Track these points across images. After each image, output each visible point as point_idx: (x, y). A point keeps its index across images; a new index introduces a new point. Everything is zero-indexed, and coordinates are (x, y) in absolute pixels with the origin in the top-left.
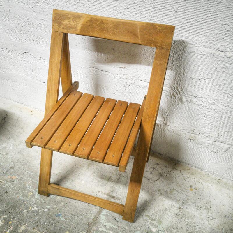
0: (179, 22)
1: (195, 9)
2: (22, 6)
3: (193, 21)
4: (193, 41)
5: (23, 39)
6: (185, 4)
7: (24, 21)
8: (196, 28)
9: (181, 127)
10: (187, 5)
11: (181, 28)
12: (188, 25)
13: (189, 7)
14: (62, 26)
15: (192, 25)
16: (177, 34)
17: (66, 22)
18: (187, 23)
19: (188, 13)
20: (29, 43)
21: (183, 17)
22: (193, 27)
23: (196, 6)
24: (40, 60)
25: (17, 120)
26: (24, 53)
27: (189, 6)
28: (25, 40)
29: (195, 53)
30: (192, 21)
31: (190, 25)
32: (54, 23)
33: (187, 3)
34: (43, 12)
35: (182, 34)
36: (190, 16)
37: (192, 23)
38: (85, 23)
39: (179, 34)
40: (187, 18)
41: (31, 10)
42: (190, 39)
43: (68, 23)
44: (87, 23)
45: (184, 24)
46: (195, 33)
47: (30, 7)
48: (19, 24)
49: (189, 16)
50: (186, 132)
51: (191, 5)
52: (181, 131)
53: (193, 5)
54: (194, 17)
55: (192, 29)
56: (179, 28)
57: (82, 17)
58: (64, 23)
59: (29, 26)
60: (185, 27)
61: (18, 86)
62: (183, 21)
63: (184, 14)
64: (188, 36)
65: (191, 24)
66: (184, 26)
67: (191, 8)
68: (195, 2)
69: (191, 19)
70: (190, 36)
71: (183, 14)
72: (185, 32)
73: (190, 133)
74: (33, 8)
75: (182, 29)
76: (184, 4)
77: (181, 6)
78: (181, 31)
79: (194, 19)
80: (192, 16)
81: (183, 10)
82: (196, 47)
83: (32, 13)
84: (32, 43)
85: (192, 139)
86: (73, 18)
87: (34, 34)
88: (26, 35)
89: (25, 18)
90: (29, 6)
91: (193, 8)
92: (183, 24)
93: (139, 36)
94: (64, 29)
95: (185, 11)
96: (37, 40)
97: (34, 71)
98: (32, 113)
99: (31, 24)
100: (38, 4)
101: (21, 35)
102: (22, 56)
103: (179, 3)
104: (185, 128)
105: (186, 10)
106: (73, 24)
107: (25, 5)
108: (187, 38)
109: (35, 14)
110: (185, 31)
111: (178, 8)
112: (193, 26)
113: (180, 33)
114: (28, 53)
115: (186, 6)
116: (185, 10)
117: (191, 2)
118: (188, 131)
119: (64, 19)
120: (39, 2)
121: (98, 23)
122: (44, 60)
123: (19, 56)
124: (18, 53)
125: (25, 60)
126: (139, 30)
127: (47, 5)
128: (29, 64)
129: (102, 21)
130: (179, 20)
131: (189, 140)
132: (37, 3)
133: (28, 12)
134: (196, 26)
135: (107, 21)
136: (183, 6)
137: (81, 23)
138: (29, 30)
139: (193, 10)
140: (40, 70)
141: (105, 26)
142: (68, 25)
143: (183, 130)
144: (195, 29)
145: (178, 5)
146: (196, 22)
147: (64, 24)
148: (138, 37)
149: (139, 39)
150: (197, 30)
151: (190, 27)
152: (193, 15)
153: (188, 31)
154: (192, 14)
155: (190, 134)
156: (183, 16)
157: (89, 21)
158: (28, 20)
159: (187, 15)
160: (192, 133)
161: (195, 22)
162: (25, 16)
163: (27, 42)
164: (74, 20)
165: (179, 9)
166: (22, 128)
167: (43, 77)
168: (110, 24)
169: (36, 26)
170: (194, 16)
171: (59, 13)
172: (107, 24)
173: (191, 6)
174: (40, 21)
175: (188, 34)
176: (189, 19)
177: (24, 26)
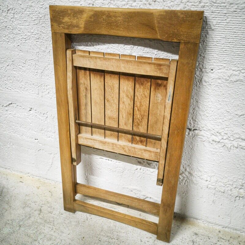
0: (217, 43)
1: (240, 23)
2: (5, 46)
3: (238, 40)
4: (239, 66)
5: (7, 87)
6: (226, 18)
7: (8, 64)
8: (242, 49)
9: (225, 182)
10: (229, 19)
11: (220, 51)
12: (230, 46)
13: (231, 22)
14: (62, 25)
15: (236, 45)
16: (216, 59)
17: (66, 19)
18: (230, 43)
19: (230, 30)
20: (15, 91)
21: (224, 36)
22: (238, 48)
23: (241, 20)
24: (30, 111)
25: (2, 192)
26: (10, 104)
27: (231, 20)
28: (10, 88)
29: (242, 82)
30: (235, 40)
31: (233, 46)
32: (52, 22)
33: (228, 17)
34: (32, 50)
35: (222, 59)
36: (233, 33)
37: (236, 42)
38: (89, 19)
39: (218, 59)
40: (229, 37)
41: (17, 49)
42: (234, 64)
43: (69, 20)
44: (90, 18)
45: (225, 45)
46: (241, 56)
47: (16, 45)
48: (2, 68)
49: (231, 34)
50: (232, 188)
51: (234, 18)
52: (226, 186)
53: (236, 18)
54: (239, 35)
55: (237, 50)
56: (217, 51)
57: (83, 11)
58: (64, 21)
59: (14, 70)
60: (226, 49)
61: (2, 147)
62: (223, 42)
63: (224, 31)
64: (231, 60)
65: (234, 44)
66: (224, 47)
67: (233, 23)
68: (239, 15)
69: (235, 38)
70: (234, 60)
71: (223, 33)
72: (227, 56)
73: (238, 188)
74: (19, 47)
75: (222, 51)
76: (224, 19)
77: (219, 21)
78: (221, 55)
79: (238, 38)
80: (235, 33)
81: (223, 26)
82: (243, 73)
83: (18, 53)
84: (19, 91)
85: (241, 196)
86: (74, 14)
87: (22, 80)
88: (11, 81)
89: (10, 60)
90: (14, 45)
91: (237, 22)
92: (223, 45)
93: (157, 29)
94: (64, 28)
95: (226, 28)
96: (26, 86)
97: (23, 126)
98: (21, 180)
99: (17, 67)
100: (26, 40)
101: (5, 82)
102: (6, 108)
103: (216, 18)
104: (231, 183)
105: (228, 26)
106: (75, 21)
107: (9, 43)
108: (230, 63)
109: (22, 54)
110: (226, 54)
111: (216, 24)
112: (238, 46)
113: (219, 57)
114: (14, 105)
115: (228, 21)
116: (226, 26)
117: (233, 15)
118: (234, 186)
119: (64, 17)
120: (27, 38)
121: (104, 17)
122: (35, 111)
123: (2, 109)
124: (2, 105)
125: (10, 113)
126: (156, 21)
127: (37, 40)
128: (16, 118)
129: (109, 14)
130: (218, 41)
131: (238, 198)
132: (24, 39)
133: (14, 52)
134: (242, 46)
135: (115, 14)
136: (222, 21)
137: (84, 20)
138: (15, 74)
139: (238, 24)
140: (31, 124)
141: (113, 19)
142: (69, 24)
143: (227, 186)
144: (240, 51)
145: (216, 21)
146: (242, 41)
147: (64, 23)
148: (155, 30)
149: (157, 33)
150: (243, 51)
151: (234, 48)
152: (237, 31)
153: (230, 54)
154: (235, 31)
155: (237, 190)
156: (222, 35)
157: (93, 15)
158: (13, 63)
159: (229, 33)
160: (241, 189)
161: (240, 40)
162: (9, 58)
163: (13, 91)
164: (75, 16)
165: (217, 27)
166: (8, 203)
167: (34, 132)
168: (120, 17)
169: (23, 69)
170: (238, 33)
171: (57, 9)
172: (115, 17)
173: (234, 21)
174: (29, 61)
175: (230, 58)
176: (232, 37)
177: (7, 70)
